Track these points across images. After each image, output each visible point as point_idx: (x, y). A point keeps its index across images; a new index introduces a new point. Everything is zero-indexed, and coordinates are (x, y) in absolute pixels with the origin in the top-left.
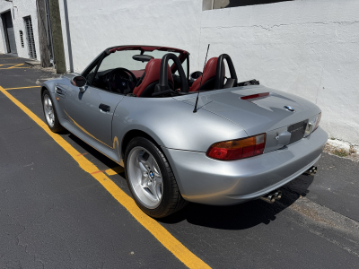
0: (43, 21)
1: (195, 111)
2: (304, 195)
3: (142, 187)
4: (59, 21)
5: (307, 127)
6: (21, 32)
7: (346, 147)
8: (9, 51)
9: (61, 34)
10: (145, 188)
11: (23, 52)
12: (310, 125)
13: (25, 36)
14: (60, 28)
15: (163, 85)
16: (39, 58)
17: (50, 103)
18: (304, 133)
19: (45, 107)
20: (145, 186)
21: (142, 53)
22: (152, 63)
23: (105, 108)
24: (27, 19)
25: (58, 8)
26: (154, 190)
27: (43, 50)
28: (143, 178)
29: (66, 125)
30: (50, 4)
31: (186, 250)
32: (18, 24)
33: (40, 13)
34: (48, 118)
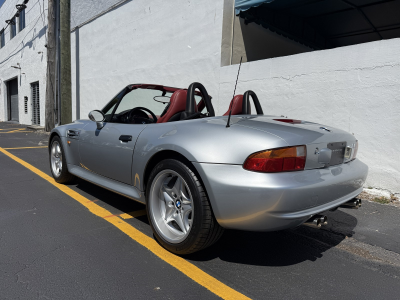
0: (52, 85)
1: (228, 126)
2: (350, 236)
3: (166, 222)
4: (69, 83)
5: (346, 151)
6: (26, 98)
7: (387, 195)
8: (10, 119)
9: (70, 96)
10: (169, 223)
11: (25, 118)
12: (349, 149)
13: (29, 102)
14: (69, 91)
15: (190, 111)
16: (43, 124)
17: (59, 150)
18: (343, 157)
19: (52, 156)
20: (170, 219)
21: (163, 95)
22: (177, 94)
23: (126, 139)
24: (35, 85)
25: (70, 71)
26: (181, 222)
27: (49, 114)
28: (168, 209)
29: (75, 171)
30: (62, 67)
31: (223, 285)
32: (24, 90)
33: (50, 77)
34: (54, 168)
